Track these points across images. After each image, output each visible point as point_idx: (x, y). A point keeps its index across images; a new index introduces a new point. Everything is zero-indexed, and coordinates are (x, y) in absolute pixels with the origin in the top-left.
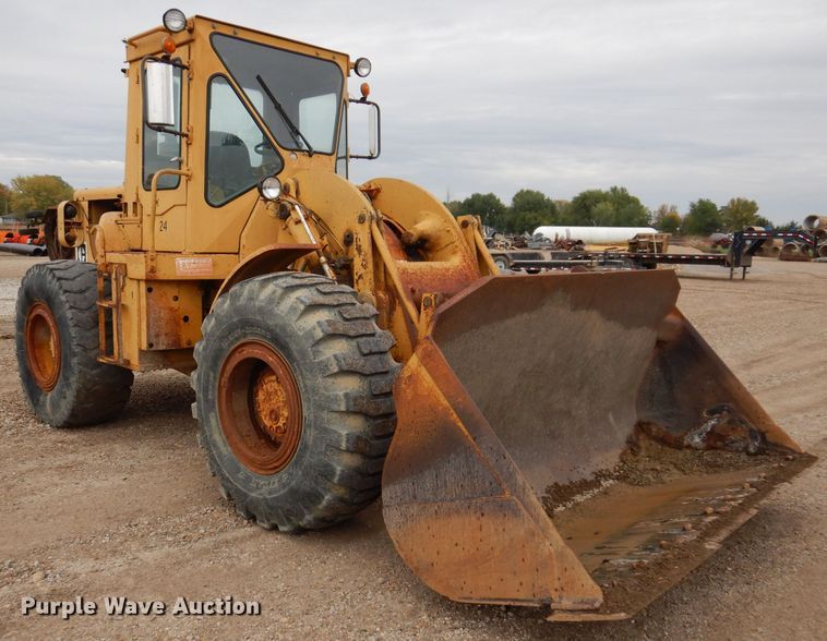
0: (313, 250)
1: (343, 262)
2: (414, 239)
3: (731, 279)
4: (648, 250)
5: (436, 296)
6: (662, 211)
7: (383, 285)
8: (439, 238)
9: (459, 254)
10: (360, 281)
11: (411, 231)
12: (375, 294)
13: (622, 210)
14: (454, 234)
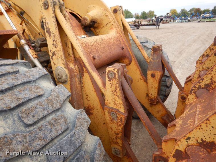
0: (15, 34)
1: (40, 42)
2: (88, 22)
3: (156, 29)
4: (138, 23)
5: (118, 70)
6: (136, 14)
7: (72, 57)
8: (102, 20)
9: (114, 29)
10: (54, 57)
11: (86, 17)
12: (67, 66)
13: (127, 15)
14: (110, 17)
